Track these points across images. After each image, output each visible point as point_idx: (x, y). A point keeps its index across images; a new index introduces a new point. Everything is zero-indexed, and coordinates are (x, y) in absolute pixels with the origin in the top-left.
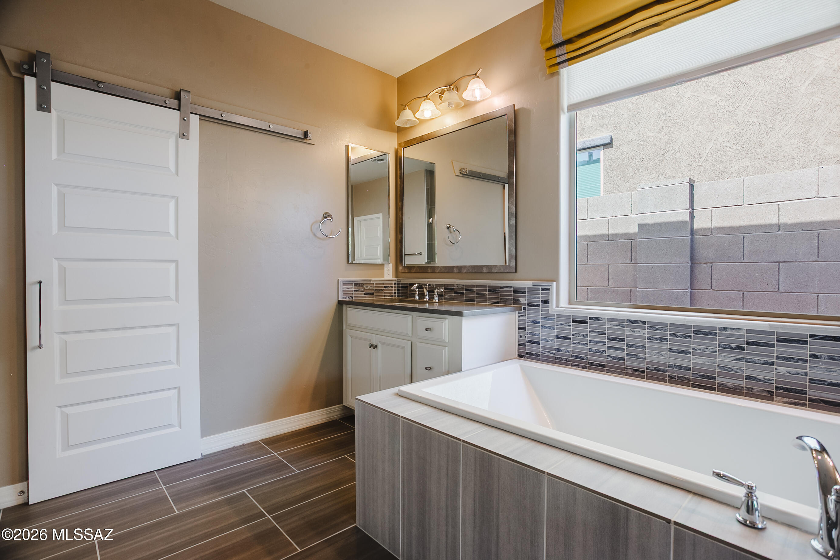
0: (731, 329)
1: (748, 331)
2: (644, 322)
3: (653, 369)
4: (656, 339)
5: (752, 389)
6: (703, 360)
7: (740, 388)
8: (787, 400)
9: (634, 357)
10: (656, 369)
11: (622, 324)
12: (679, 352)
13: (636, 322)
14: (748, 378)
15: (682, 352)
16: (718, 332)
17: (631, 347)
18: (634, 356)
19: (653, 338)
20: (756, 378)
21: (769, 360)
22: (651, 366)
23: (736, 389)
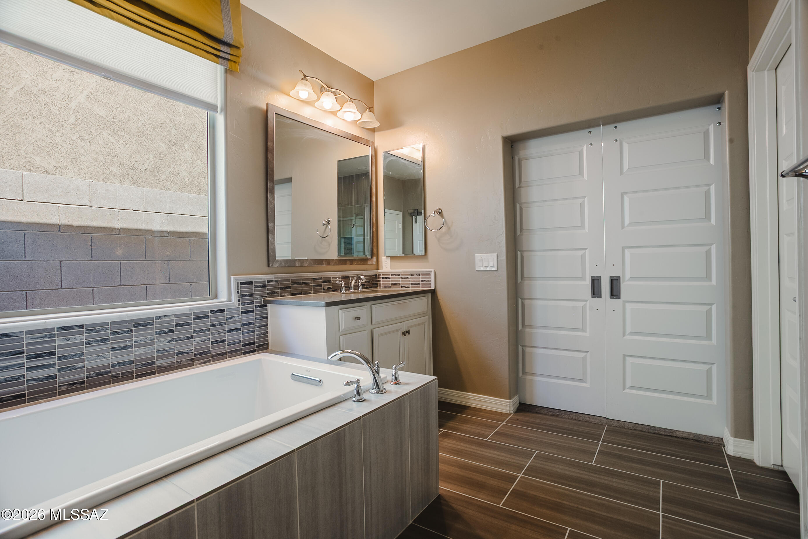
0: (165, 316)
1: (176, 316)
2: (81, 326)
3: (94, 375)
4: (96, 341)
5: (181, 361)
6: (144, 350)
7: (173, 364)
8: (201, 361)
9: (70, 370)
10: (98, 374)
11: (50, 335)
12: (122, 349)
13: (70, 328)
14: (178, 353)
15: (125, 348)
16: (155, 321)
17: (64, 359)
18: (69, 368)
19: (92, 341)
20: (182, 352)
21: (190, 335)
22: (92, 373)
23: (170, 366)
